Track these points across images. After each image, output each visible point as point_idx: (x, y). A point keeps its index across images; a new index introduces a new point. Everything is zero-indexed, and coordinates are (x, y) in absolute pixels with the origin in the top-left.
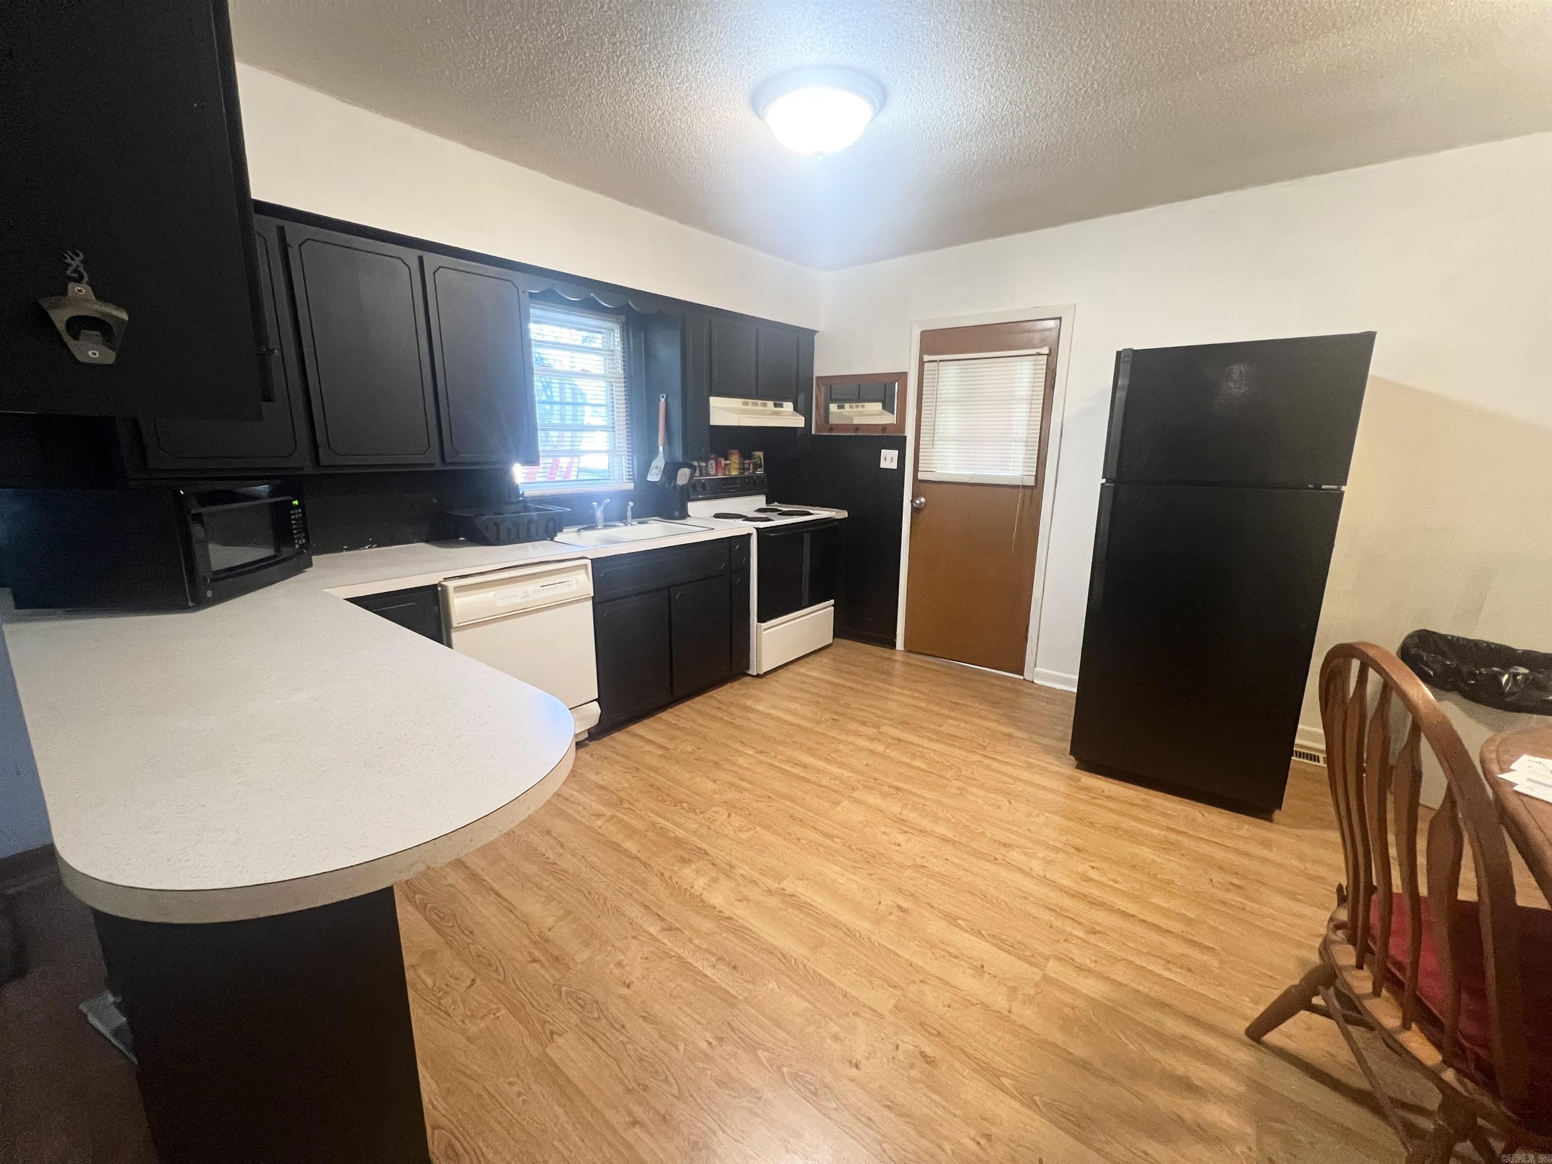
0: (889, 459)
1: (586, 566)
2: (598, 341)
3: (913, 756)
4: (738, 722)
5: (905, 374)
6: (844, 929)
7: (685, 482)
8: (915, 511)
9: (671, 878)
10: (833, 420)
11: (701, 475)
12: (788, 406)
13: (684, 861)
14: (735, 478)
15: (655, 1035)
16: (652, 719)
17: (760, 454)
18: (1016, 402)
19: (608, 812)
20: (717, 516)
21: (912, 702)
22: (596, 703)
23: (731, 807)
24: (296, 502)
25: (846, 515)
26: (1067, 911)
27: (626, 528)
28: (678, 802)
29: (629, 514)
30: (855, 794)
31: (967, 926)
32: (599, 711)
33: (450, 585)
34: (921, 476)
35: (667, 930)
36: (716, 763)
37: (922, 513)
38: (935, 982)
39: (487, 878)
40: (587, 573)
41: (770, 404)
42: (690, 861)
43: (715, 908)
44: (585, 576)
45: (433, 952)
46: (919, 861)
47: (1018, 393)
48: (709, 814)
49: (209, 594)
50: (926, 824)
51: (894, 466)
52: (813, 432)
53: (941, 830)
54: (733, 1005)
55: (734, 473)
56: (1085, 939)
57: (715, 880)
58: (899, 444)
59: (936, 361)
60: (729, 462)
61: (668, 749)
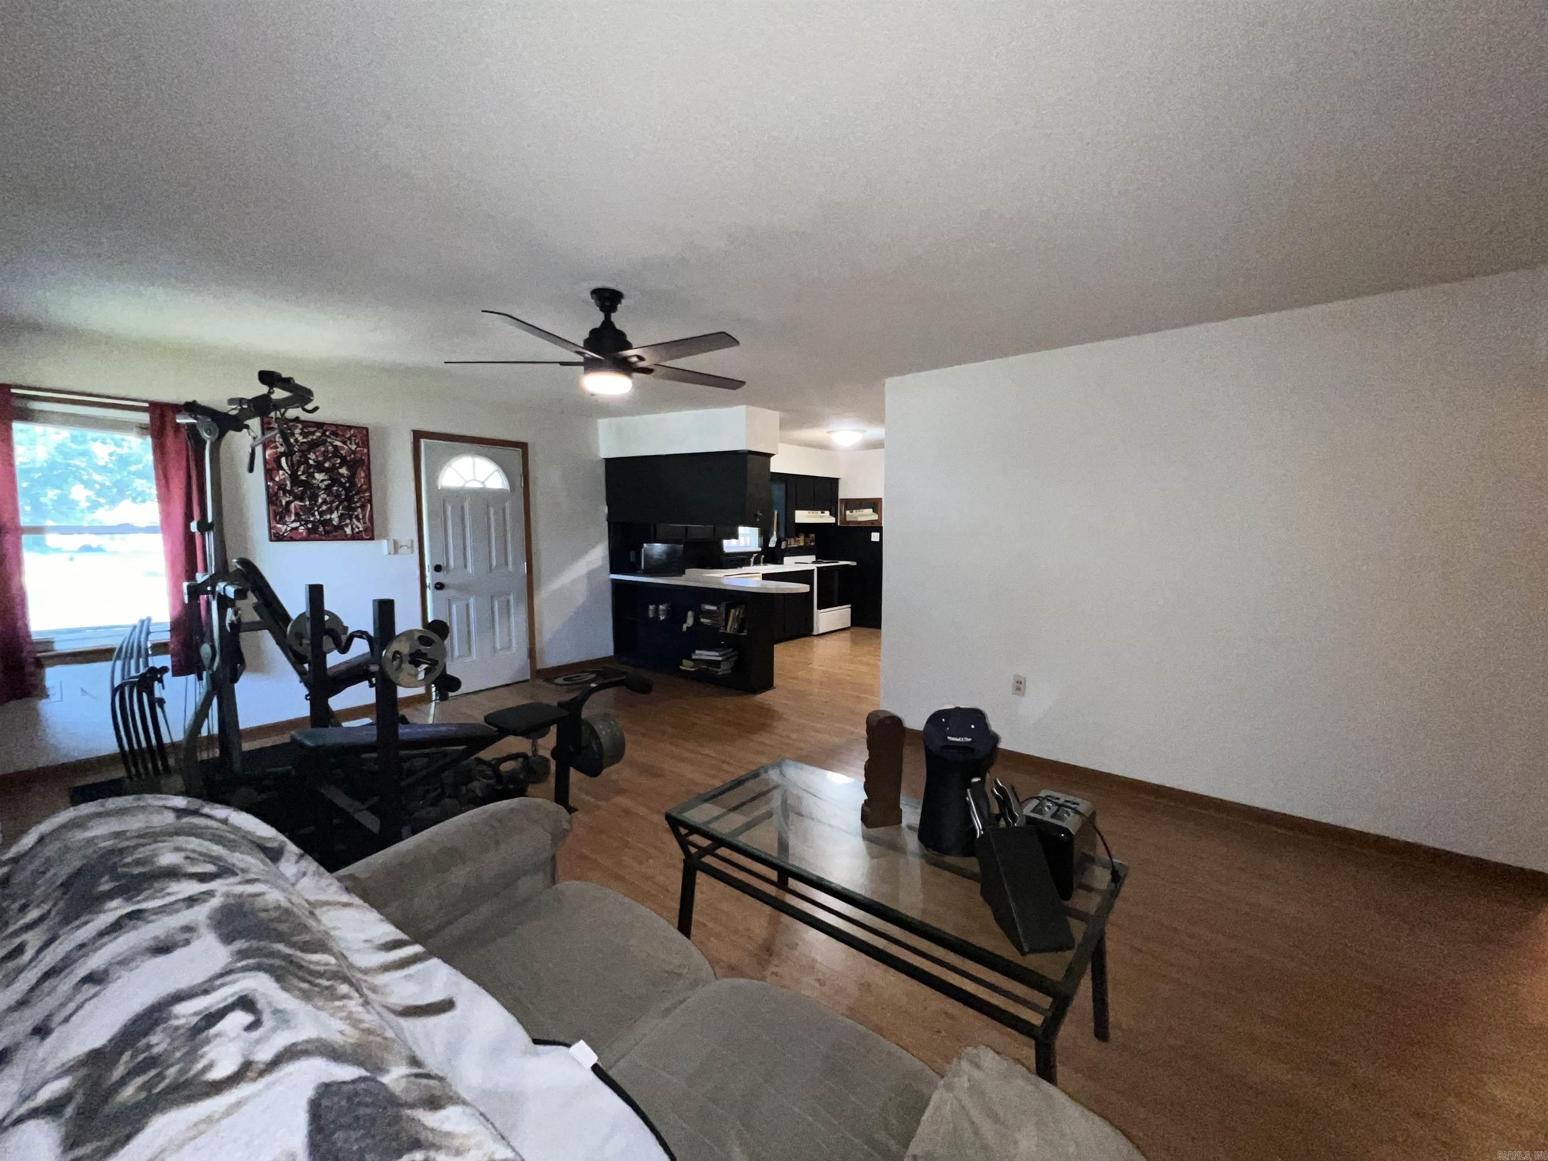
0: (875, 537)
5: (881, 497)
7: (784, 549)
10: (848, 519)
11: (788, 545)
12: (827, 513)
14: (802, 546)
17: (813, 535)
25: (856, 564)
41: (820, 512)
51: (877, 540)
52: (839, 525)
55: (804, 544)
58: (879, 529)
60: (801, 539)
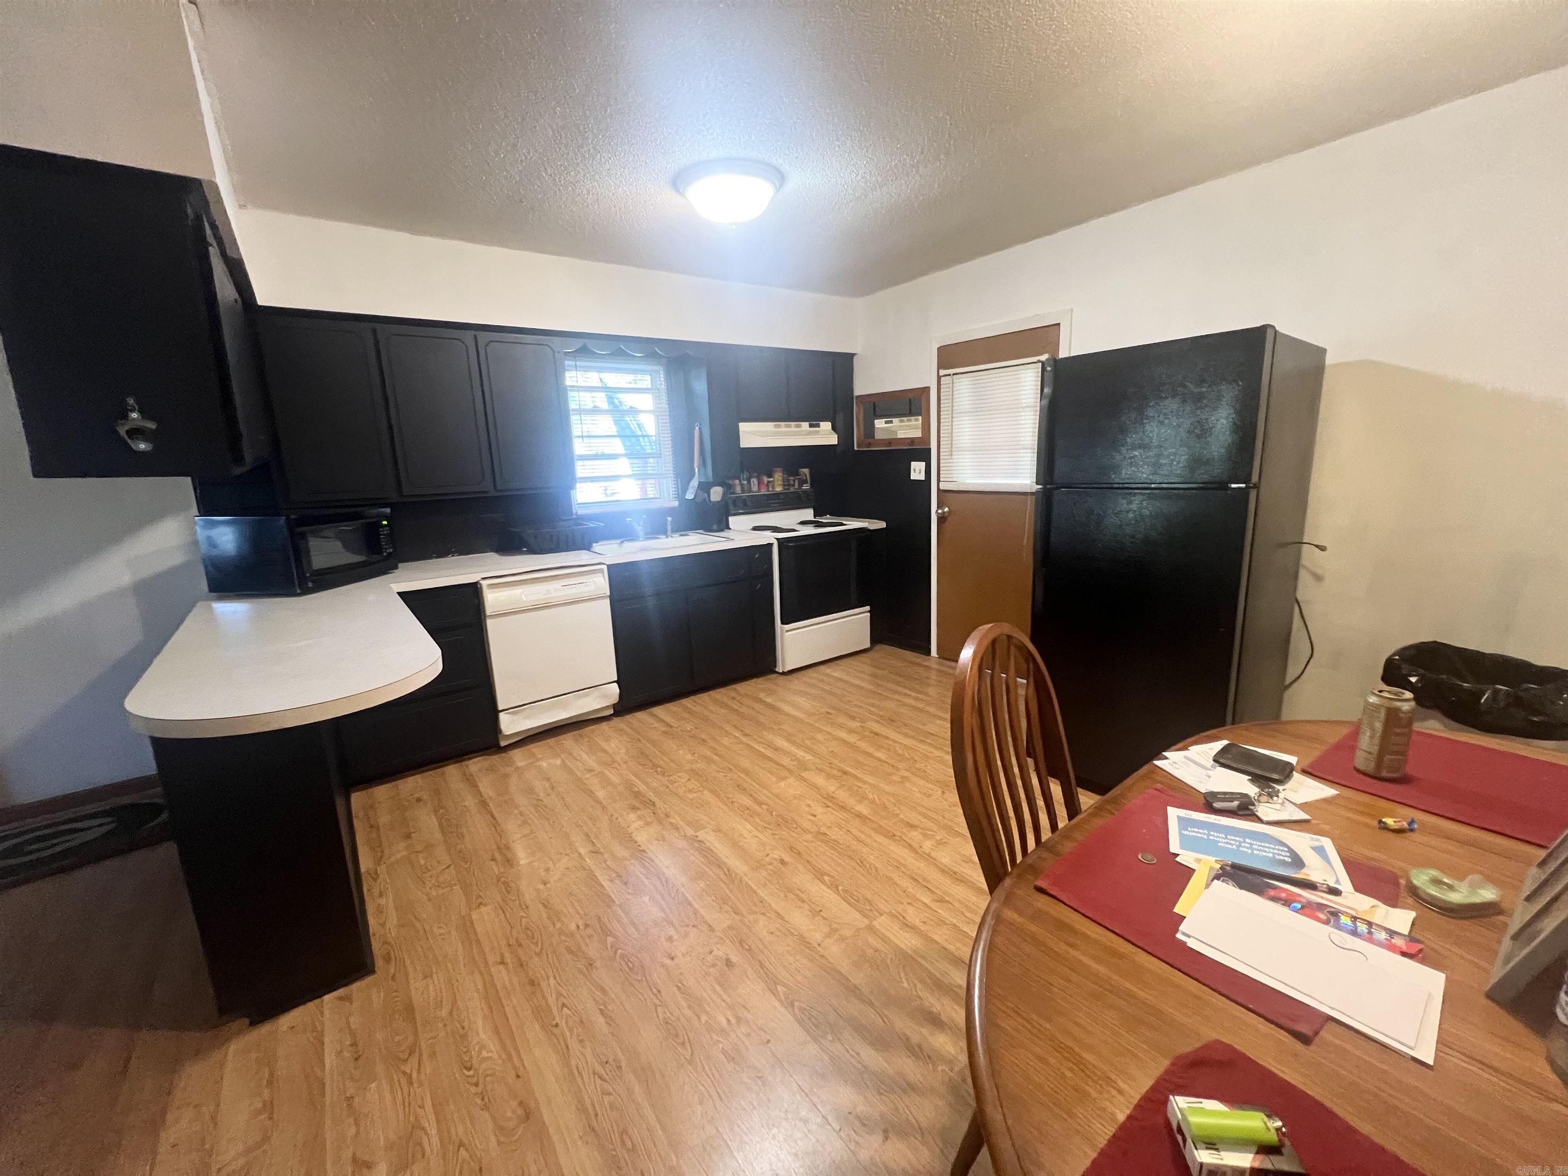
0: (917, 471)
1: (601, 571)
2: (645, 381)
3: (880, 748)
4: (744, 710)
5: (929, 388)
6: (726, 870)
7: (719, 499)
8: (941, 519)
9: (617, 818)
10: (878, 436)
11: (743, 492)
12: (826, 426)
13: (634, 808)
14: (778, 494)
15: (545, 915)
16: (674, 703)
17: (806, 471)
18: (1021, 410)
19: (598, 768)
20: (755, 529)
21: (913, 702)
22: (616, 684)
23: (695, 774)
24: (385, 523)
25: (885, 526)
26: (928, 881)
27: (667, 540)
28: (655, 766)
29: (669, 528)
30: (804, 774)
31: (830, 881)
32: (618, 691)
33: (484, 583)
34: (943, 486)
35: (595, 853)
36: (704, 740)
37: (947, 524)
38: (773, 915)
39: (491, 805)
40: (604, 576)
41: (805, 425)
42: (639, 809)
43: (636, 842)
44: (602, 578)
45: (432, 846)
46: (823, 829)
47: (1024, 401)
48: (672, 778)
49: (310, 585)
50: (851, 802)
51: (922, 477)
52: (856, 448)
53: (862, 809)
54: (609, 907)
55: (779, 489)
56: (930, 905)
57: (648, 824)
58: (924, 455)
59: (950, 375)
60: (772, 479)
61: (671, 727)
